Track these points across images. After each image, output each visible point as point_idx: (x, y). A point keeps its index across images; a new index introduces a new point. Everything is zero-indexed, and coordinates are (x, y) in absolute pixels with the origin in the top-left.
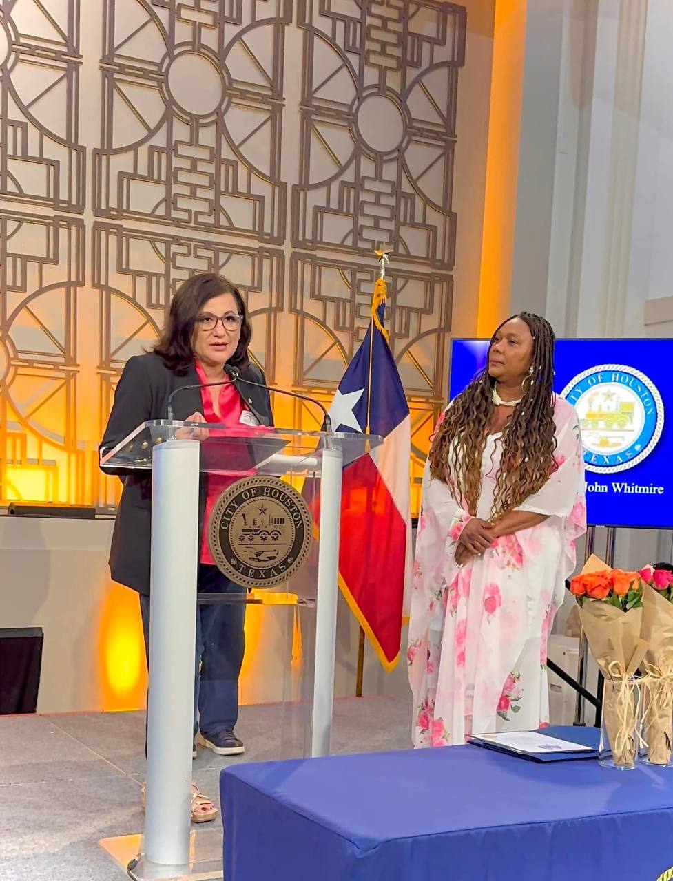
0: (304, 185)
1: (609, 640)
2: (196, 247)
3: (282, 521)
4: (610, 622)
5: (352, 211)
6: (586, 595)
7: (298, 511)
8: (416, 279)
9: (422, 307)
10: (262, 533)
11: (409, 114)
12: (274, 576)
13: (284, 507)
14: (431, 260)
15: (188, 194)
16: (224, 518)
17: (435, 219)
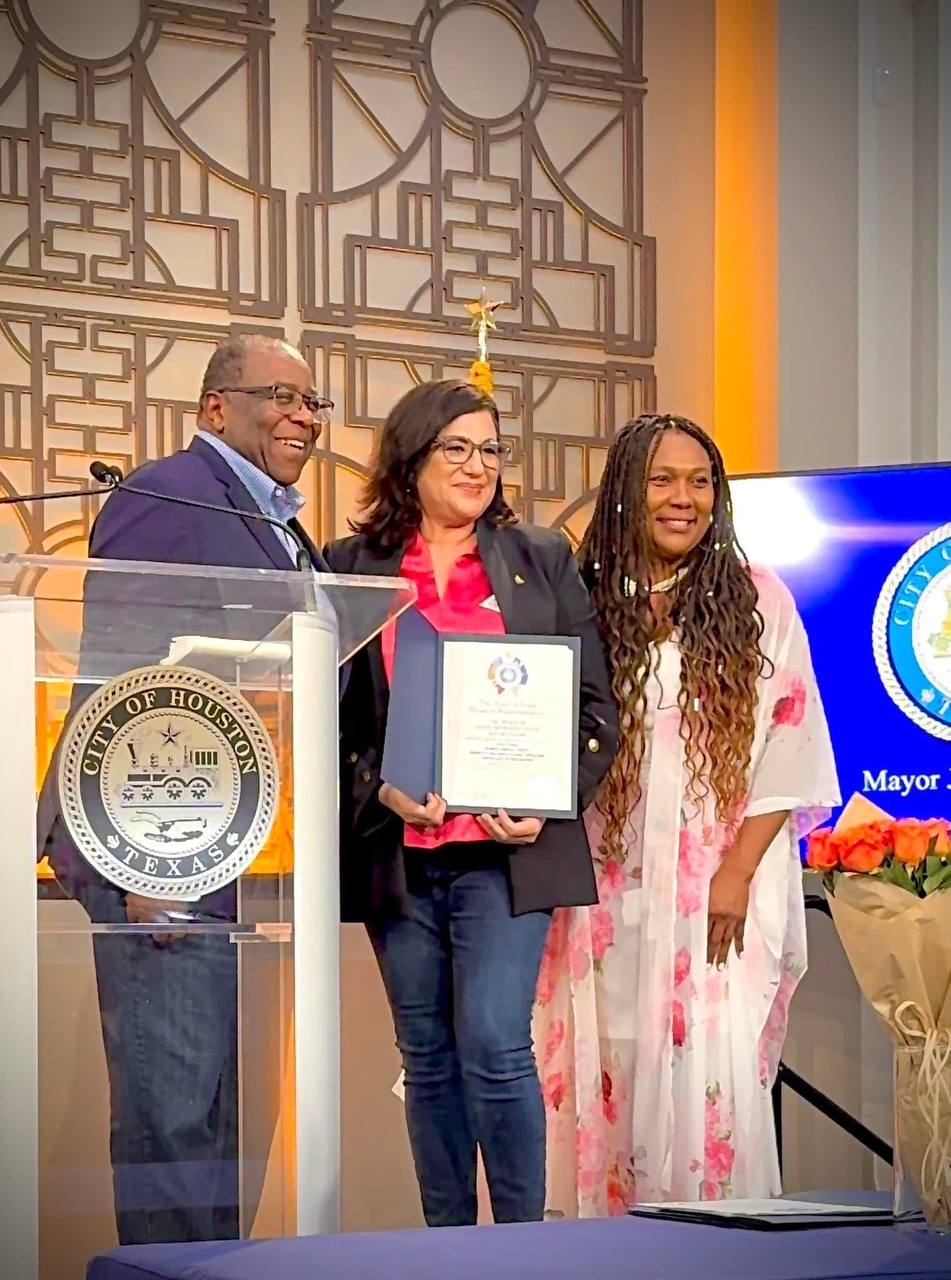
0: (322, 195)
1: (892, 955)
2: (96, 330)
3: (212, 758)
4: (892, 920)
5: (427, 243)
6: (840, 868)
7: (245, 738)
8: (577, 377)
9: (591, 434)
10: (172, 783)
11: (542, 42)
12: (199, 871)
13: (215, 729)
14: (604, 337)
15: (77, 221)
16: (90, 752)
17: (607, 250)
